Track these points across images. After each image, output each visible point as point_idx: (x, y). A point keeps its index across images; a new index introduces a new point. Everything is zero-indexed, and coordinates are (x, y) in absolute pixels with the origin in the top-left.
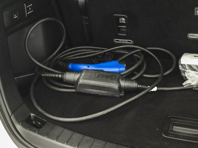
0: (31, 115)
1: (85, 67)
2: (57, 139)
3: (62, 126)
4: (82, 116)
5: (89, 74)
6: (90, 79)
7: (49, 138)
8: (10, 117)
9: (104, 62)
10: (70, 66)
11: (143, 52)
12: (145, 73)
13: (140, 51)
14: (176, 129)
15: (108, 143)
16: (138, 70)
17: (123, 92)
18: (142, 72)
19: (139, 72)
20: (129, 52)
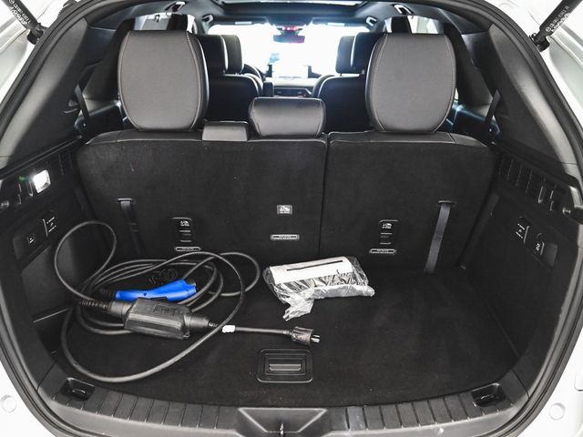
0: (67, 381)
1: (140, 295)
2: (115, 413)
3: (118, 391)
4: (146, 371)
5: (143, 305)
6: (143, 314)
7: (101, 413)
8: (36, 391)
9: (165, 283)
10: (118, 295)
11: (216, 261)
12: (223, 291)
13: (211, 261)
14: (275, 367)
15: (188, 405)
16: (214, 288)
17: (188, 333)
18: (219, 291)
19: (215, 291)
20: (198, 263)
